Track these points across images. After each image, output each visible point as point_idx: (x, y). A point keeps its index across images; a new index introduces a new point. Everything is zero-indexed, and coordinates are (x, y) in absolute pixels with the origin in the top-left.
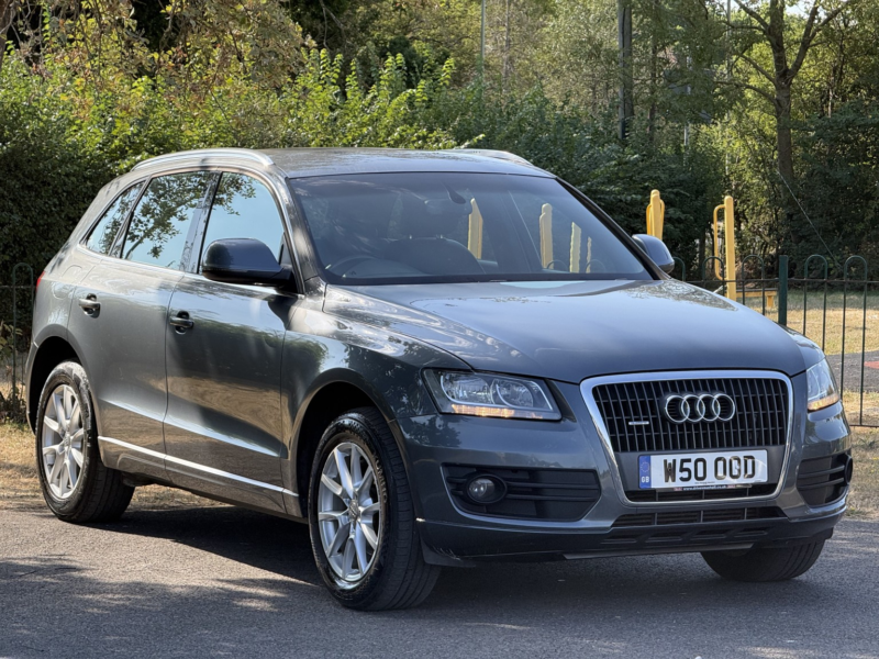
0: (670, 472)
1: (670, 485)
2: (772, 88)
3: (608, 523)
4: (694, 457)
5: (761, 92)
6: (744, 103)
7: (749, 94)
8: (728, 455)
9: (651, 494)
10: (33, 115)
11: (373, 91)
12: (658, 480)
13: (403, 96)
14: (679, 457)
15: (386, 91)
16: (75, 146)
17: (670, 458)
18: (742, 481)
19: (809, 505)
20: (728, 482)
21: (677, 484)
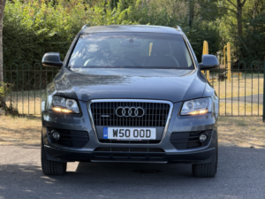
0: (115, 133)
1: (115, 138)
2: (236, 10)
3: (92, 150)
4: (125, 129)
5: (232, 11)
6: (227, 14)
7: (229, 11)
8: (139, 129)
9: (108, 141)
10: (11, 16)
11: (115, 9)
12: (110, 136)
13: (124, 11)
14: (119, 129)
15: (119, 9)
16: (24, 26)
17: (115, 129)
18: (145, 138)
19: (177, 148)
20: (139, 138)
21: (118, 138)
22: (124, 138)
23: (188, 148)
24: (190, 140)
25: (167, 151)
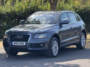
0: (15, 43)
4: (17, 42)
8: (21, 42)
12: (14, 44)
18: (22, 45)
19: (32, 48)
20: (21, 45)
21: (16, 45)
22: (17, 45)
23: (36, 48)
24: (36, 45)
25: (29, 49)
